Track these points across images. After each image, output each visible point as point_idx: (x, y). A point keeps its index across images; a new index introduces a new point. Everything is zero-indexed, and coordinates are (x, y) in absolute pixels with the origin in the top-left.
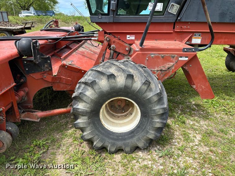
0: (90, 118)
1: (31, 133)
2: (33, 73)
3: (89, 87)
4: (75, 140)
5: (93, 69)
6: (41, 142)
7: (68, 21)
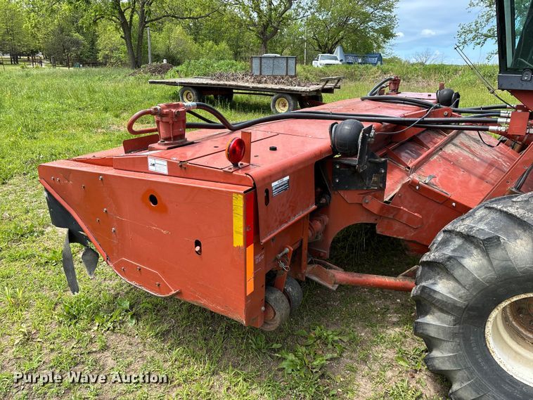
0: (459, 323)
1: (311, 307)
2: (346, 189)
3: (475, 248)
4: (402, 358)
5: (495, 206)
6: (330, 334)
7: (409, 76)
